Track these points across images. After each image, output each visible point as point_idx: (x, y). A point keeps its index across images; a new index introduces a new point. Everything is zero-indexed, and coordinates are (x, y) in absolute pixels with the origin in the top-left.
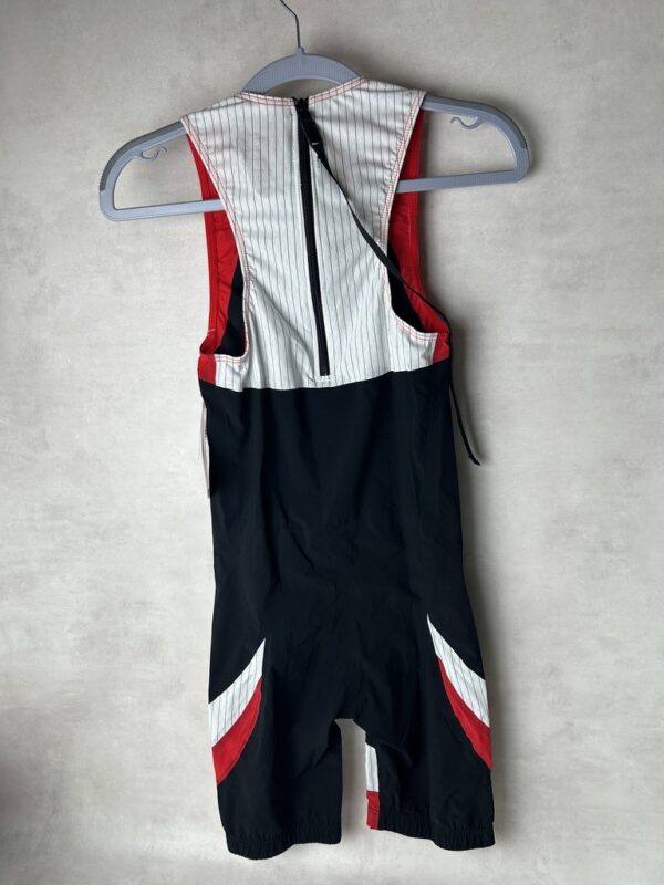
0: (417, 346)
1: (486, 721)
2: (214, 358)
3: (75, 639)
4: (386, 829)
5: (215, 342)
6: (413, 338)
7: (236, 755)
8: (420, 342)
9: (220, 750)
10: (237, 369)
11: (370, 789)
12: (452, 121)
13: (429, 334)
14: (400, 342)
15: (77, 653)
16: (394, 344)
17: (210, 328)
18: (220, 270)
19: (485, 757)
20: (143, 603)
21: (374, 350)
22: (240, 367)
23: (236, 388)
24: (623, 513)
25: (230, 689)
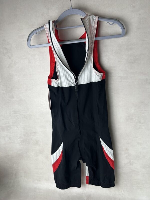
0: (99, 76)
1: (113, 159)
2: (51, 80)
3: (20, 140)
4: (90, 184)
5: (51, 76)
6: (98, 74)
7: (57, 167)
8: (99, 75)
9: (54, 165)
10: (56, 82)
11: (87, 176)
12: (107, 23)
13: (101, 73)
14: (95, 75)
15: (20, 143)
16: (93, 76)
17: (50, 73)
18: (52, 59)
19: (113, 167)
20: (35, 133)
21: (88, 77)
22: (57, 82)
23: (56, 86)
24: (143, 115)
25: (56, 152)
